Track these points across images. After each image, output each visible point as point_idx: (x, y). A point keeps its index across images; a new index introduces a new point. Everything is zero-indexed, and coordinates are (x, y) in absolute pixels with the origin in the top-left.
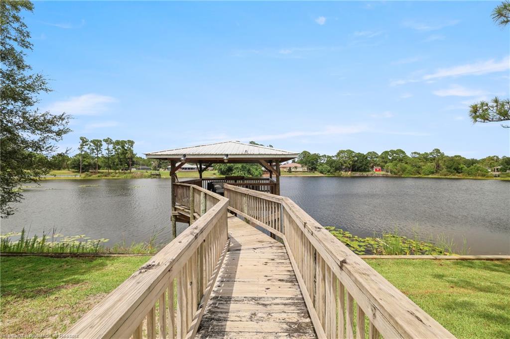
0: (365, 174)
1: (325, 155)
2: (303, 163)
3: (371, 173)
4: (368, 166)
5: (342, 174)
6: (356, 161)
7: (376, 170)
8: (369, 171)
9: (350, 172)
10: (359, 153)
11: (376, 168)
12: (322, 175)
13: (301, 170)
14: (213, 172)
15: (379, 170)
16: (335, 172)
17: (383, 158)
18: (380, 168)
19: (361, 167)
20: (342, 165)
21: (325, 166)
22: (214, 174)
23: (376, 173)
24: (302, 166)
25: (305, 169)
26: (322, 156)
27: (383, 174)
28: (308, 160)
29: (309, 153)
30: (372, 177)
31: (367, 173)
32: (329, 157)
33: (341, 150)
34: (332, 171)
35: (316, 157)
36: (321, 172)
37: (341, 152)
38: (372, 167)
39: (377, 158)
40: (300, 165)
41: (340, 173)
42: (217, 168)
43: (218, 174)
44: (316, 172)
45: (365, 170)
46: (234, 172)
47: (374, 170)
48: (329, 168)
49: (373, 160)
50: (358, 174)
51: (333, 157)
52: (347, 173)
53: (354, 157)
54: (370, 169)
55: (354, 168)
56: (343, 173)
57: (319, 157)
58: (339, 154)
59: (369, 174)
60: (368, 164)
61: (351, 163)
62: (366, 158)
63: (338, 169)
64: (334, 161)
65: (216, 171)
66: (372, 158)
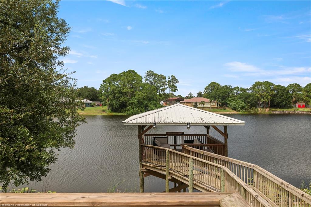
0: (286, 111)
1: (238, 88)
2: (211, 97)
3: (293, 110)
4: (289, 102)
5: (258, 110)
6: (275, 96)
7: (299, 106)
8: (290, 107)
9: (268, 109)
10: (279, 85)
11: (299, 103)
12: (235, 112)
13: (209, 106)
14: (102, 108)
15: (303, 106)
16: (251, 108)
17: (308, 92)
18: (304, 103)
19: (281, 102)
20: (259, 100)
21: (239, 101)
22: (104, 111)
23: (300, 109)
24: (211, 102)
25: (214, 104)
26: (235, 88)
27: (308, 112)
28: (218, 93)
29: (219, 85)
30: (294, 114)
31: (289, 110)
32: (242, 89)
33: (257, 81)
34: (247, 107)
35: (228, 89)
36: (234, 109)
37: (258, 84)
38: (295, 102)
39: (300, 91)
40: (207, 100)
41: (256, 110)
42: (107, 103)
43: (108, 111)
44: (227, 108)
45: (286, 106)
46: (128, 108)
47: (297, 107)
48: (243, 104)
49: (296, 95)
50: (278, 111)
51: (248, 89)
52: (264, 109)
53: (272, 90)
54: (292, 105)
55: (273, 104)
56: (260, 110)
57: (231, 90)
58: (254, 87)
59: (291, 111)
60: (289, 99)
61: (269, 97)
62: (288, 91)
63: (255, 104)
64: (250, 96)
65: (106, 108)
66: (294, 91)
